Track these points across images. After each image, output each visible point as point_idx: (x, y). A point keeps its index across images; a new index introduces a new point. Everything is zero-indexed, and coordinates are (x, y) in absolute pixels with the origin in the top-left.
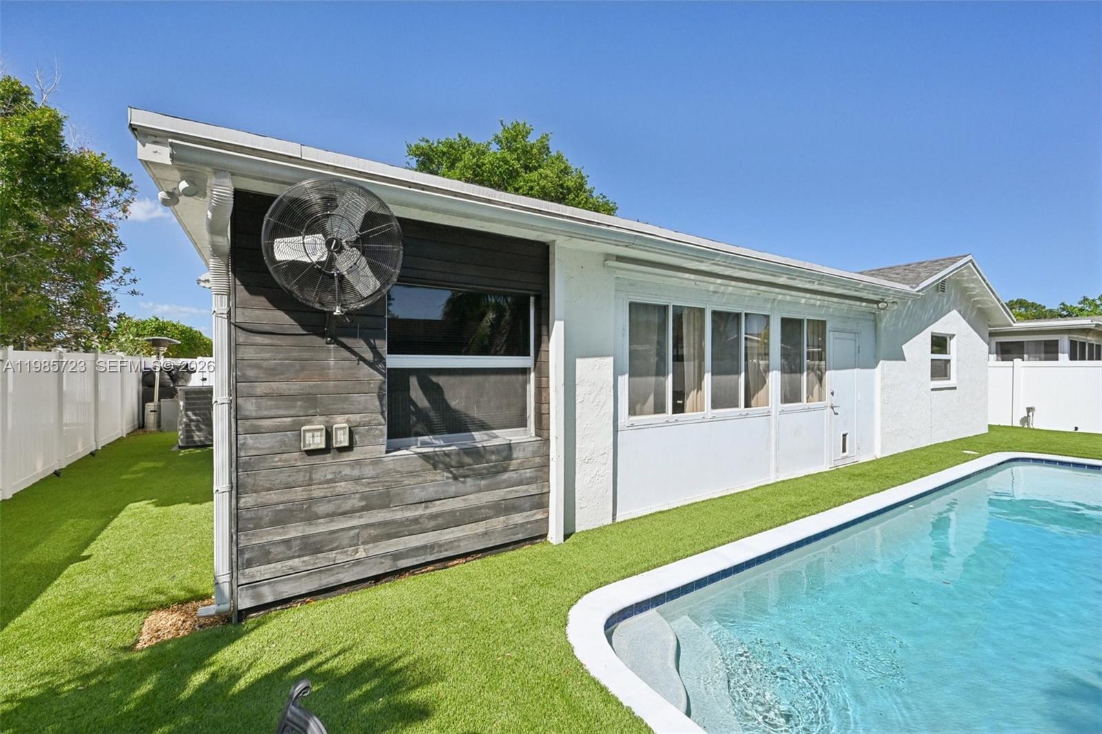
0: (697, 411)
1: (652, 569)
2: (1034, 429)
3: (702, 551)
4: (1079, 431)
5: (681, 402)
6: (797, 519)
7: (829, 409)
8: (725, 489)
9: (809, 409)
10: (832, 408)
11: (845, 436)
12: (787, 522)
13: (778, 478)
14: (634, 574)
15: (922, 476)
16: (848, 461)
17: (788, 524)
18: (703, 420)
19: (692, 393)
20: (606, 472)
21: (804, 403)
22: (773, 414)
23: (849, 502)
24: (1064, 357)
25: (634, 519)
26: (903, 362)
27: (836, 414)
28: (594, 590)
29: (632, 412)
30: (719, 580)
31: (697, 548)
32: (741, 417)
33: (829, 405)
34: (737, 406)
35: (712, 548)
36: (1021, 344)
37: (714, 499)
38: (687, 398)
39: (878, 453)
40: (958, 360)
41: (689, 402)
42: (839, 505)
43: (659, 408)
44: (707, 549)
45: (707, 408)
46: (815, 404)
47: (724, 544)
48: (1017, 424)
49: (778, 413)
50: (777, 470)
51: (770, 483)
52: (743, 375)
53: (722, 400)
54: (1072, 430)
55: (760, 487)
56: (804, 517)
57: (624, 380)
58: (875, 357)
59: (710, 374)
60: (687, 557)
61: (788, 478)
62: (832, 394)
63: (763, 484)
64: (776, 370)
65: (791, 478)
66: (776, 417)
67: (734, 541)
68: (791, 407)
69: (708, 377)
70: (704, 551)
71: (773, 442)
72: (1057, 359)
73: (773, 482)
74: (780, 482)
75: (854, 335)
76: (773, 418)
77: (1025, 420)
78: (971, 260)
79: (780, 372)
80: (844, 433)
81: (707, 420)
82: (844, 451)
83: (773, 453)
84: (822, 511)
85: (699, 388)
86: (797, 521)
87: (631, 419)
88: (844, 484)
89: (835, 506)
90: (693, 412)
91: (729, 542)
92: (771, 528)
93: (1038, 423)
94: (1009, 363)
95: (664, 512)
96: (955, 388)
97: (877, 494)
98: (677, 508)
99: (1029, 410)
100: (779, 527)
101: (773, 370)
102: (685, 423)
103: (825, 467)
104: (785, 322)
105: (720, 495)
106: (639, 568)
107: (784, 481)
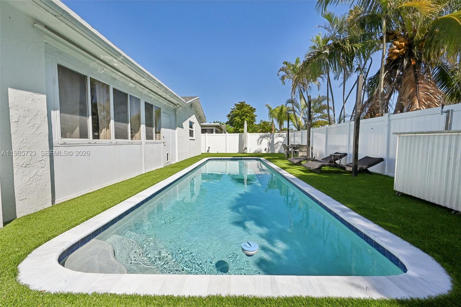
0: (107, 139)
1: (90, 218)
2: (210, 153)
3: (119, 203)
4: (218, 152)
5: (97, 134)
6: (158, 182)
7: (162, 143)
8: (124, 178)
9: (156, 142)
10: (164, 143)
11: (168, 154)
12: (154, 184)
13: (146, 171)
14: (77, 225)
15: (191, 165)
16: (169, 164)
17: (155, 185)
18: (111, 144)
19: (104, 130)
20: (44, 173)
21: (154, 140)
22: (143, 143)
23: (174, 174)
24: (214, 133)
25: (69, 201)
26: (182, 129)
27: (165, 145)
28: (43, 244)
29: (64, 135)
30: (130, 213)
31: (116, 202)
32: (129, 144)
33: (162, 142)
34: (127, 138)
35: (124, 200)
36: (206, 129)
37: (119, 183)
38: (101, 132)
39: (177, 161)
40: (195, 131)
41: (102, 135)
42: (171, 176)
43: (84, 135)
44: (121, 201)
45: (113, 138)
46: (158, 141)
47: (129, 197)
48: (206, 152)
49: (145, 144)
50: (145, 168)
51: (143, 173)
52: (130, 124)
53: (120, 135)
54: (217, 152)
55: (139, 175)
56: (160, 181)
57: (56, 115)
58: (175, 126)
59: (113, 121)
60: (111, 207)
61: (149, 171)
62: (163, 137)
63: (140, 174)
64: (143, 124)
65: (150, 171)
66: (144, 145)
67: (134, 195)
68: (150, 141)
69: (112, 122)
70: (120, 203)
71: (143, 156)
72: (213, 133)
73: (144, 173)
74: (147, 173)
75: (169, 116)
76: (143, 145)
77: (208, 151)
78: (198, 99)
79: (145, 126)
80: (168, 153)
81: (113, 144)
82: (168, 160)
83: (143, 161)
84: (166, 178)
85: (108, 128)
86: (158, 183)
87: (62, 139)
88: (170, 170)
89: (170, 176)
90: (105, 139)
91: (132, 196)
92: (149, 187)
93: (211, 152)
94: (204, 134)
95: (90, 193)
96: (194, 140)
97: (181, 171)
98: (98, 190)
99: (209, 148)
100: (152, 186)
101: (142, 124)
102: (101, 144)
103: (162, 167)
104: (146, 103)
105: (121, 181)
106: (80, 220)
107: (148, 172)
